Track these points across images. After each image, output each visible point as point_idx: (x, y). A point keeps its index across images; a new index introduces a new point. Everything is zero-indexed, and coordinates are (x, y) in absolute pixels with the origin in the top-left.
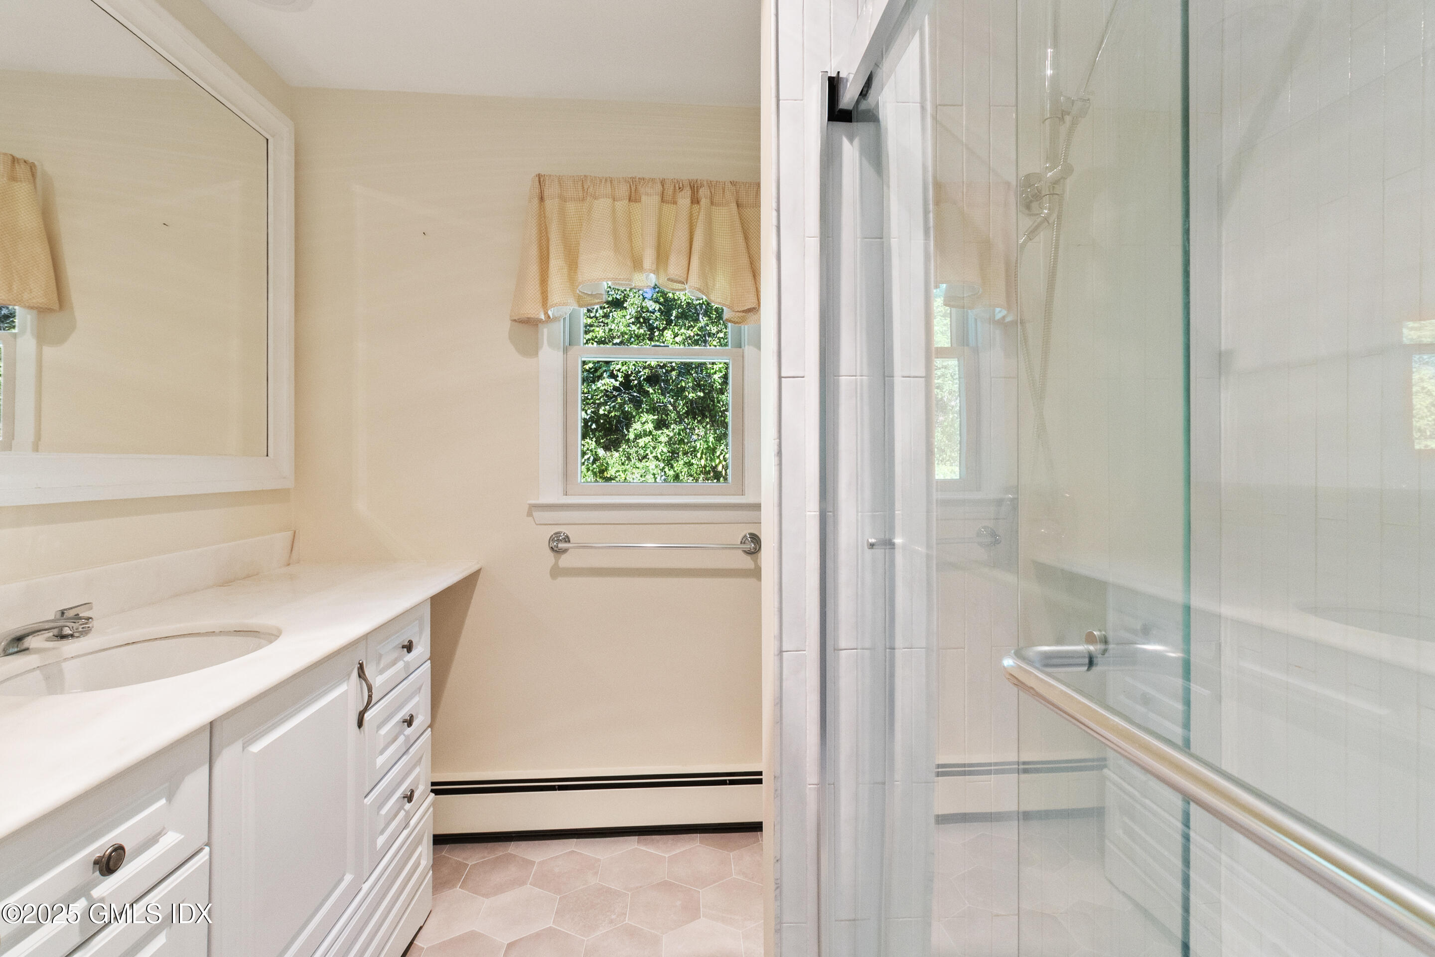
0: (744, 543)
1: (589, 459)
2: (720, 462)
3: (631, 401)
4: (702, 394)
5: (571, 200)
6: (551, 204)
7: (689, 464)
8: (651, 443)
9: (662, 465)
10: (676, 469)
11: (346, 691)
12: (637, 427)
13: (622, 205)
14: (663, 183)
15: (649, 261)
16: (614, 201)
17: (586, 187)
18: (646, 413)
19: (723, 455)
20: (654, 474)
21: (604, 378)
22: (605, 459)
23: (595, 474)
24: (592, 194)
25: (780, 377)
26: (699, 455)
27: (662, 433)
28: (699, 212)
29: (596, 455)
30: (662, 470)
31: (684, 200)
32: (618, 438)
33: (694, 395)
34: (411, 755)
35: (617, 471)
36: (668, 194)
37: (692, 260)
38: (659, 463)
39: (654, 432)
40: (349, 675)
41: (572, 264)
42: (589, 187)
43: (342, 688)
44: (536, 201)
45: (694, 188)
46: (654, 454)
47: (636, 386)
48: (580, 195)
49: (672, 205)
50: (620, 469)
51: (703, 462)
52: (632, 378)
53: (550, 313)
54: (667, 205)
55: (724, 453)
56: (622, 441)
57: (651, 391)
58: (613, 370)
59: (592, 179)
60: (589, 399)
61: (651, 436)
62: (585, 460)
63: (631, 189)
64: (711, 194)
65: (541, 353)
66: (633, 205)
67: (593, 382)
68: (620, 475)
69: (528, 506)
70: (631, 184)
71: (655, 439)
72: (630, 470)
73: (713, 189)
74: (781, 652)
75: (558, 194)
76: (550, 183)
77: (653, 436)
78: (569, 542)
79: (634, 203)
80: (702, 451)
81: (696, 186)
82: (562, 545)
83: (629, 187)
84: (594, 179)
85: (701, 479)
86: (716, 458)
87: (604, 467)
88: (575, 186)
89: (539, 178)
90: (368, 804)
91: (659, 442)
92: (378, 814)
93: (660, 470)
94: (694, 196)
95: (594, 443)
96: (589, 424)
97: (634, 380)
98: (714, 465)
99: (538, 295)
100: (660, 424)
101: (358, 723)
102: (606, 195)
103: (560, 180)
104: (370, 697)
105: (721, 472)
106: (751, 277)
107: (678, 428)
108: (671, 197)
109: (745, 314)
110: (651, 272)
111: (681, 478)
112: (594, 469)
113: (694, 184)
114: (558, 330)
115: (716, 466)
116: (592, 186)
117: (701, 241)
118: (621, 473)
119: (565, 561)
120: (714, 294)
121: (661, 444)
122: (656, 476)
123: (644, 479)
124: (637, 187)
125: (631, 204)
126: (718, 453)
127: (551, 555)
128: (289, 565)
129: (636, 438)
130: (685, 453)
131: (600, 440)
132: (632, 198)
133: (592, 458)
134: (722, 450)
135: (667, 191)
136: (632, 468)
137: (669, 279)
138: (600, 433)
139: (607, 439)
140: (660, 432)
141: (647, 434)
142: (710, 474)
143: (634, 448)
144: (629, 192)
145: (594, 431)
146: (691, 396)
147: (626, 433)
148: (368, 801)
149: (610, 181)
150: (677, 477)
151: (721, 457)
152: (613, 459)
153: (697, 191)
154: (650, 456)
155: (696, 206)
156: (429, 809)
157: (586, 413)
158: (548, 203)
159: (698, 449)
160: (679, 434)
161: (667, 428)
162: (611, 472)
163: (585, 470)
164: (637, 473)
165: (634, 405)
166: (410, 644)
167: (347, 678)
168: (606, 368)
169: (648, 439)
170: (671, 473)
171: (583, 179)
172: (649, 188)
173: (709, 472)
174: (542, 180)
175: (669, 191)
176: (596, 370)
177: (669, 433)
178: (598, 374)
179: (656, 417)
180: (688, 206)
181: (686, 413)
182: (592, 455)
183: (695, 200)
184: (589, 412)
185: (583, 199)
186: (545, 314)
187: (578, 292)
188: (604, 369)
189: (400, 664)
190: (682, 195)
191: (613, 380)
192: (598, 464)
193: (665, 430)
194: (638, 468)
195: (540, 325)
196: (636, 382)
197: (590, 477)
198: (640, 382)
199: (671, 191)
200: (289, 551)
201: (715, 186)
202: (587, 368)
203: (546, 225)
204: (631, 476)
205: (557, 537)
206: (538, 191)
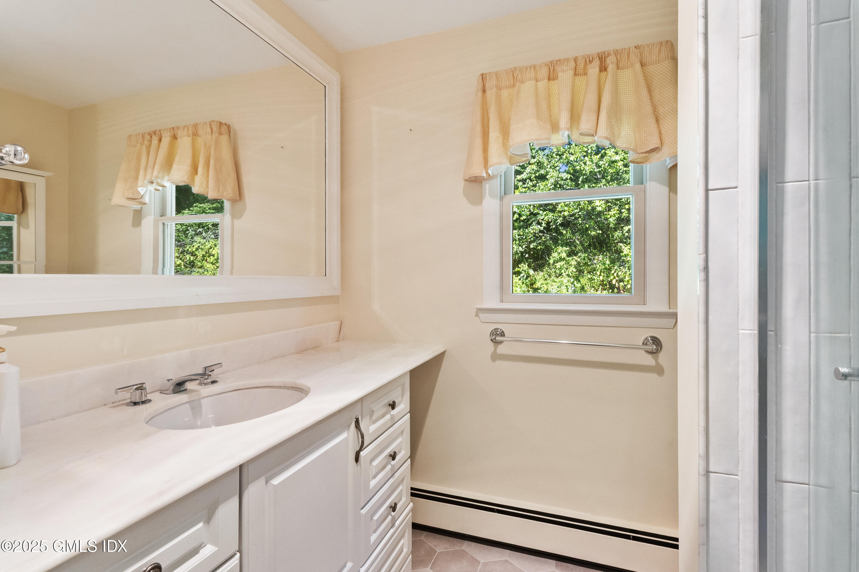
0: (646, 344)
1: (523, 276)
2: (614, 278)
3: (551, 238)
4: (600, 232)
5: (505, 88)
6: (491, 94)
7: (591, 280)
8: (564, 266)
9: (572, 280)
10: (582, 283)
11: (346, 439)
12: (555, 255)
13: (542, 84)
14: (576, 60)
15: (564, 121)
16: (537, 81)
17: (515, 76)
18: (561, 246)
19: (616, 273)
20: (567, 286)
21: (533, 225)
22: (534, 276)
23: (527, 285)
24: (520, 80)
25: (707, 190)
26: (598, 273)
27: (572, 259)
28: (606, 78)
29: (528, 274)
30: (573, 283)
31: (594, 70)
32: (542, 263)
33: (594, 233)
34: (395, 478)
35: (542, 284)
36: (580, 68)
37: (600, 116)
38: (570, 279)
39: (567, 259)
40: (349, 426)
41: (505, 133)
42: (518, 75)
43: (343, 436)
44: (480, 93)
45: (602, 58)
46: (567, 273)
47: (554, 229)
48: (511, 83)
49: (583, 77)
50: (544, 283)
51: (601, 278)
52: (551, 224)
53: (490, 172)
54: (579, 77)
55: (617, 271)
56: (545, 265)
57: (564, 232)
58: (539, 220)
59: (520, 69)
60: (524, 239)
61: (565, 261)
62: (521, 277)
63: (550, 71)
64: (618, 60)
65: (485, 202)
66: (552, 82)
67: (527, 228)
68: (543, 287)
69: (476, 309)
70: (550, 66)
71: (568, 263)
72: (550, 283)
73: (619, 56)
74: (708, 472)
75: (495, 85)
76: (490, 78)
77: (566, 261)
78: (504, 335)
79: (552, 81)
80: (601, 270)
81: (603, 57)
82: (499, 338)
83: (548, 69)
84: (521, 69)
85: (600, 289)
86: (611, 275)
87: (533, 282)
88: (508, 77)
89: (482, 76)
90: (364, 513)
91: (570, 265)
92: (371, 520)
93: (571, 283)
94: (602, 65)
95: (527, 266)
96: (524, 254)
97: (553, 225)
98: (609, 280)
99: (481, 159)
100: (571, 254)
101: (355, 459)
102: (531, 78)
103: (497, 74)
104: (363, 442)
105: (615, 285)
106: (654, 122)
107: (583, 255)
108: (582, 70)
109: (649, 154)
110: (566, 130)
111: (586, 288)
112: (527, 282)
113: (602, 56)
114: (496, 185)
115: (611, 280)
116: (520, 74)
117: (609, 99)
118: (544, 285)
119: (502, 349)
120: (619, 141)
121: (571, 266)
122: (568, 287)
123: (560, 289)
124: (555, 68)
125: (550, 82)
126: (613, 272)
127: (492, 344)
128: (338, 341)
129: (554, 263)
130: (589, 272)
131: (531, 265)
132: (550, 77)
133: (526, 276)
134: (616, 270)
135: (580, 65)
136: (551, 282)
137: (581, 134)
138: (531, 260)
139: (535, 264)
140: (571, 258)
141: (561, 259)
142: (607, 286)
143: (553, 269)
144: (548, 72)
145: (527, 259)
146: (593, 233)
147: (548, 259)
148: (363, 511)
149: (534, 67)
150: (583, 288)
151: (615, 275)
152: (539, 277)
153: (605, 61)
154: (564, 274)
155: (604, 74)
156: (410, 512)
157: (522, 247)
158: (488, 93)
159: (598, 269)
160: (584, 259)
161: (576, 256)
162: (538, 285)
163: (521, 284)
164: (555, 285)
165: (553, 242)
166: (393, 404)
167: (348, 428)
168: (534, 219)
169: (562, 263)
170: (579, 285)
171: (513, 71)
172: (565, 66)
173: (606, 285)
174: (484, 77)
175: (581, 65)
176: (528, 220)
177: (577, 259)
178: (530, 222)
179: (568, 249)
180: (597, 73)
181: (590, 245)
182: (526, 274)
183: (603, 68)
184: (524, 247)
185: (514, 85)
186: (486, 174)
187: (510, 154)
188: (533, 219)
189: (388, 417)
190: (591, 66)
191: (539, 226)
192: (529, 279)
193: (574, 257)
194: (556, 282)
195: (484, 182)
196: (554, 226)
197: (524, 288)
198: (557, 226)
199: (583, 65)
200: (339, 333)
201: (620, 53)
202: (522, 219)
203: (487, 109)
204: (551, 287)
205: (496, 332)
206: (481, 86)
